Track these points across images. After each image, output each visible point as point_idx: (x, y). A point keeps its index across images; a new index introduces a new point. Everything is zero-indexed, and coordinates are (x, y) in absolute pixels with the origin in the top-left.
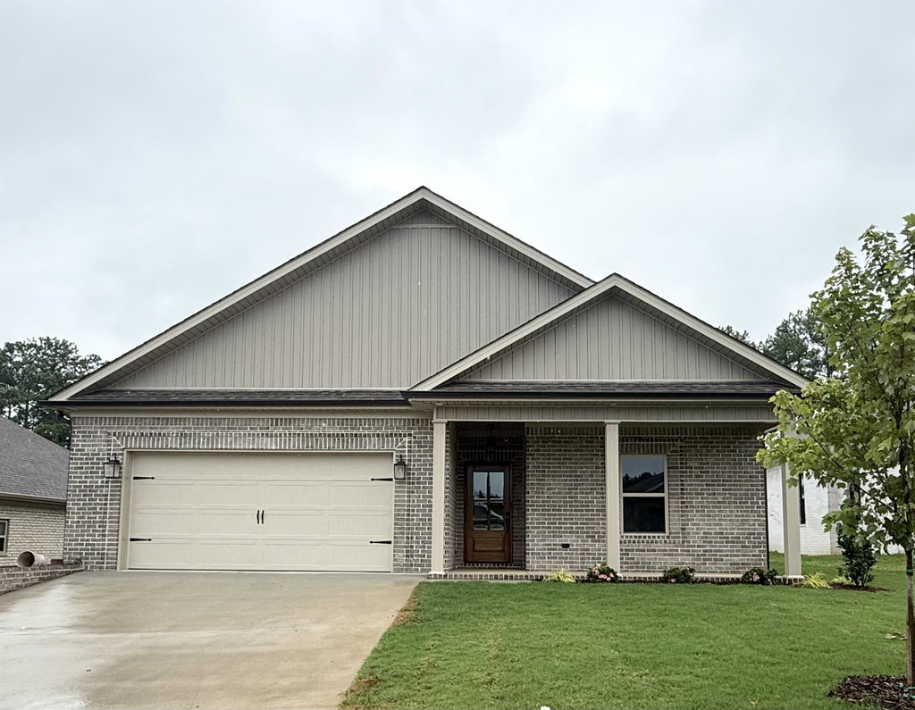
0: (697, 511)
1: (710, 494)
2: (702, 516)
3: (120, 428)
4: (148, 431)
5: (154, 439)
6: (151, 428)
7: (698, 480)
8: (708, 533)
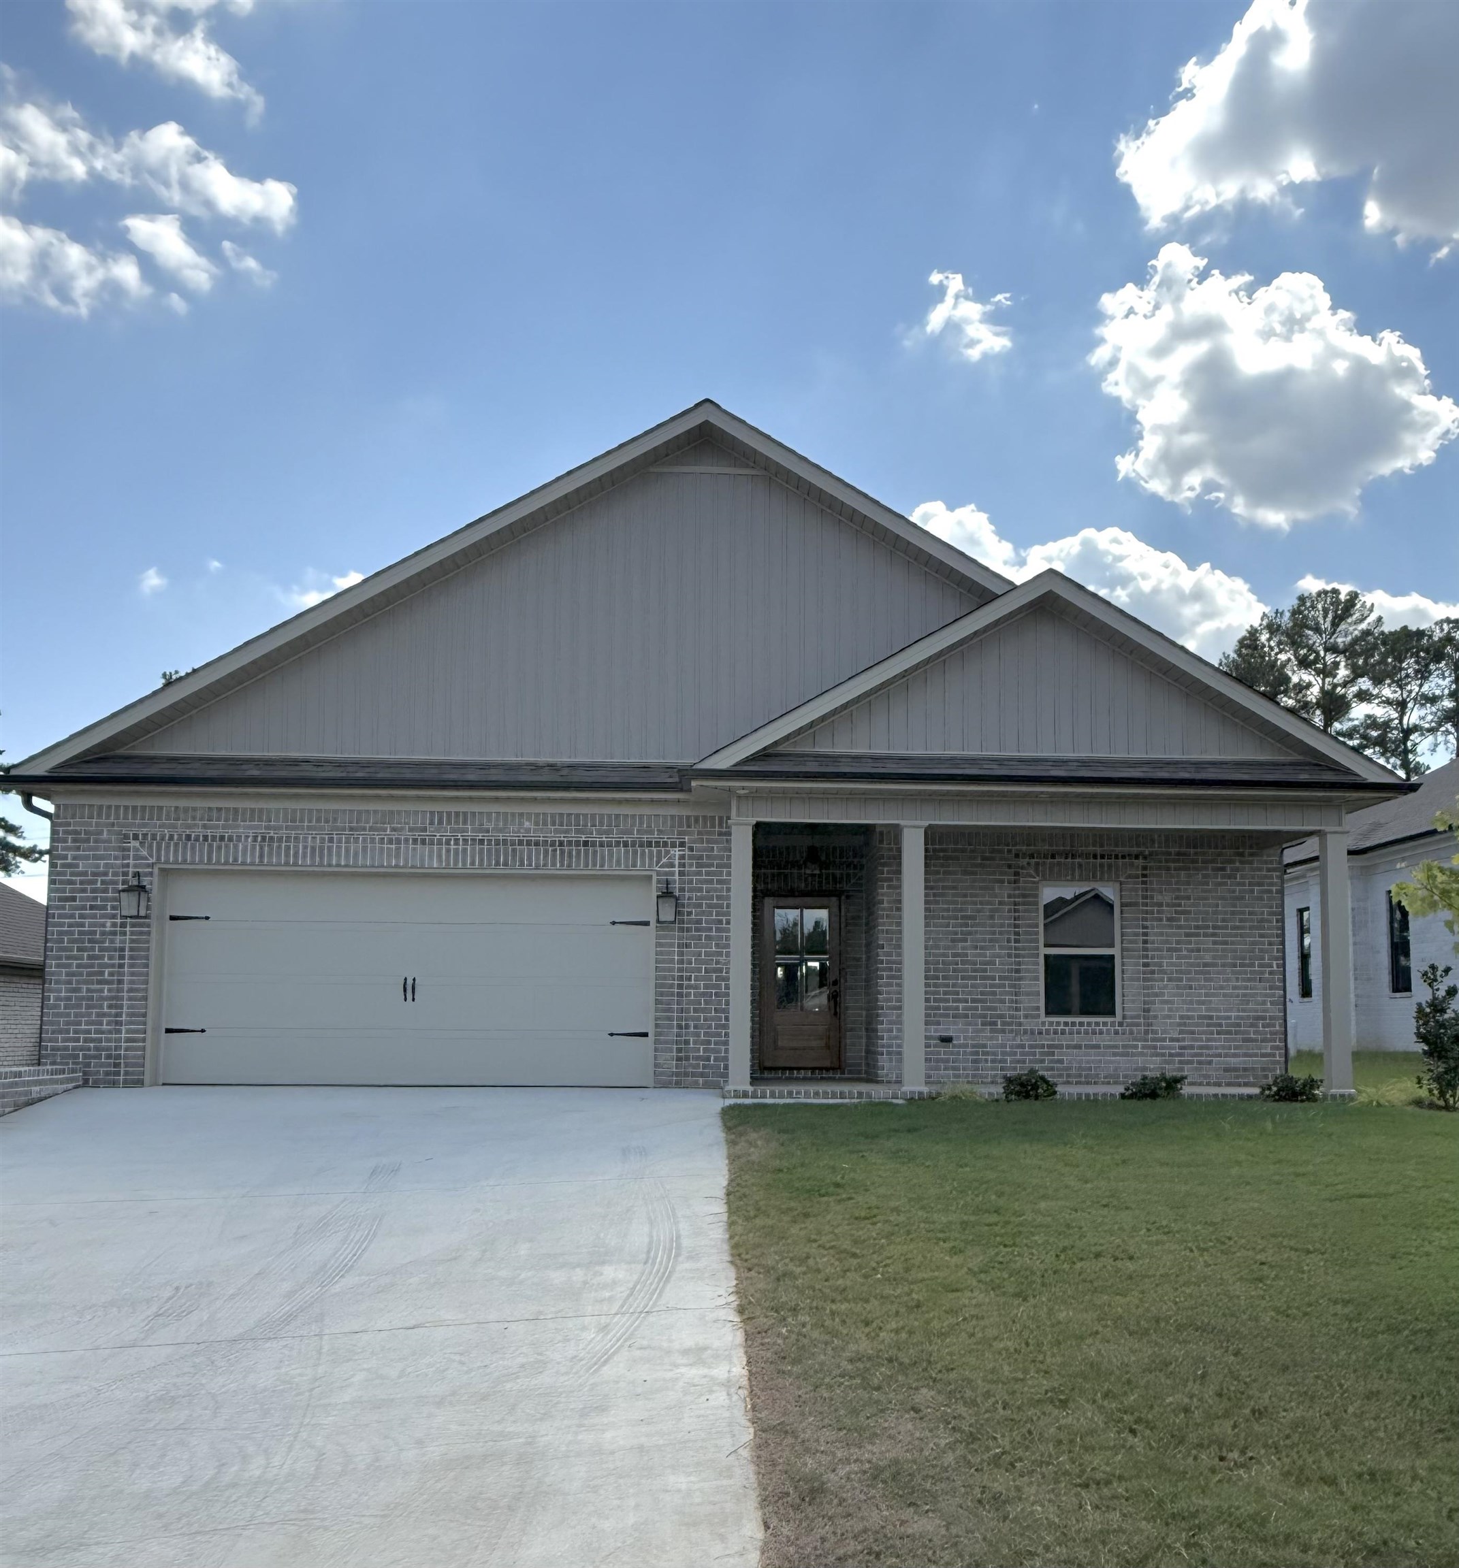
0: (1170, 980)
1: (1192, 951)
2: (1178, 987)
3: (145, 826)
4: (200, 831)
5: (210, 846)
6: (205, 826)
7: (1171, 927)
8: (1189, 1017)
